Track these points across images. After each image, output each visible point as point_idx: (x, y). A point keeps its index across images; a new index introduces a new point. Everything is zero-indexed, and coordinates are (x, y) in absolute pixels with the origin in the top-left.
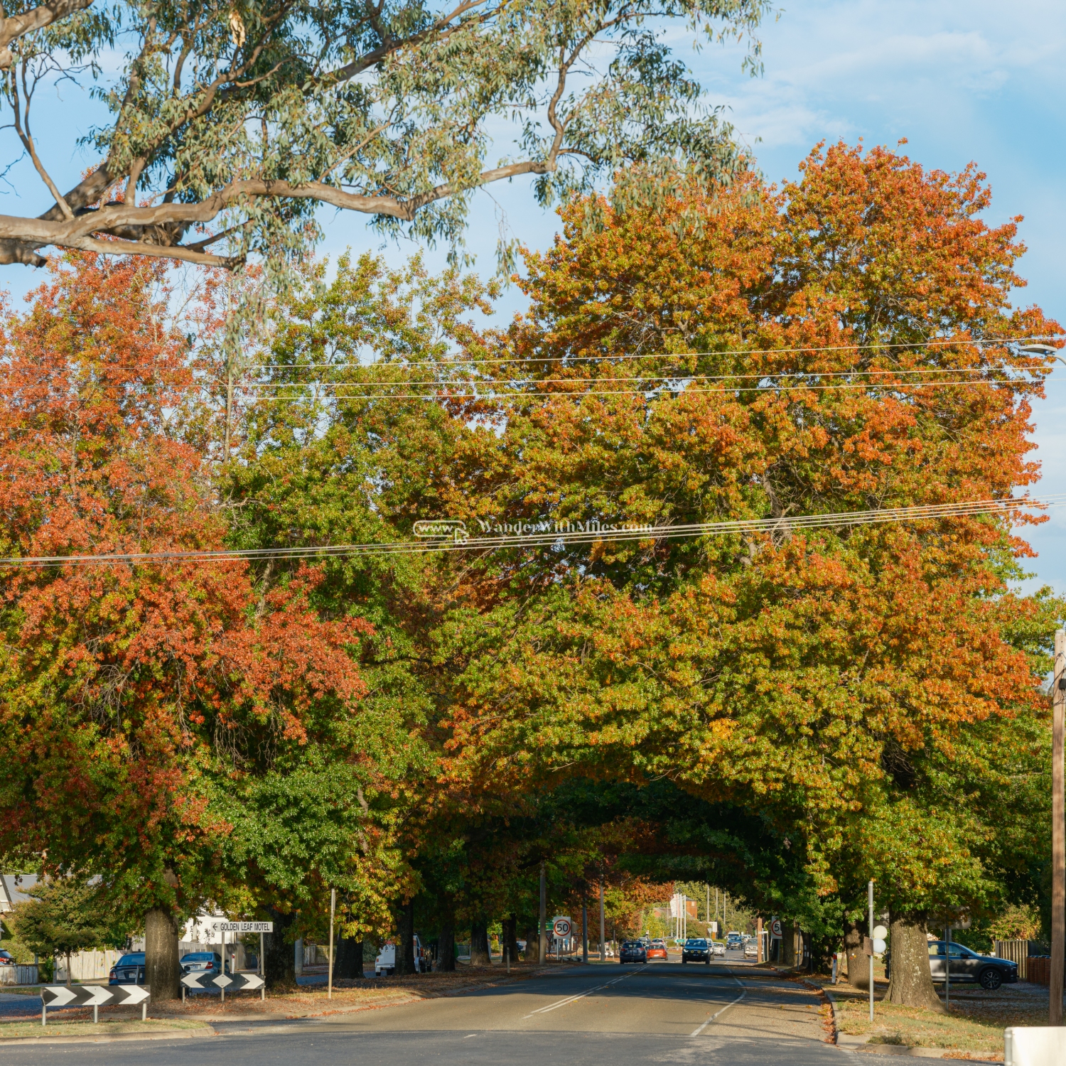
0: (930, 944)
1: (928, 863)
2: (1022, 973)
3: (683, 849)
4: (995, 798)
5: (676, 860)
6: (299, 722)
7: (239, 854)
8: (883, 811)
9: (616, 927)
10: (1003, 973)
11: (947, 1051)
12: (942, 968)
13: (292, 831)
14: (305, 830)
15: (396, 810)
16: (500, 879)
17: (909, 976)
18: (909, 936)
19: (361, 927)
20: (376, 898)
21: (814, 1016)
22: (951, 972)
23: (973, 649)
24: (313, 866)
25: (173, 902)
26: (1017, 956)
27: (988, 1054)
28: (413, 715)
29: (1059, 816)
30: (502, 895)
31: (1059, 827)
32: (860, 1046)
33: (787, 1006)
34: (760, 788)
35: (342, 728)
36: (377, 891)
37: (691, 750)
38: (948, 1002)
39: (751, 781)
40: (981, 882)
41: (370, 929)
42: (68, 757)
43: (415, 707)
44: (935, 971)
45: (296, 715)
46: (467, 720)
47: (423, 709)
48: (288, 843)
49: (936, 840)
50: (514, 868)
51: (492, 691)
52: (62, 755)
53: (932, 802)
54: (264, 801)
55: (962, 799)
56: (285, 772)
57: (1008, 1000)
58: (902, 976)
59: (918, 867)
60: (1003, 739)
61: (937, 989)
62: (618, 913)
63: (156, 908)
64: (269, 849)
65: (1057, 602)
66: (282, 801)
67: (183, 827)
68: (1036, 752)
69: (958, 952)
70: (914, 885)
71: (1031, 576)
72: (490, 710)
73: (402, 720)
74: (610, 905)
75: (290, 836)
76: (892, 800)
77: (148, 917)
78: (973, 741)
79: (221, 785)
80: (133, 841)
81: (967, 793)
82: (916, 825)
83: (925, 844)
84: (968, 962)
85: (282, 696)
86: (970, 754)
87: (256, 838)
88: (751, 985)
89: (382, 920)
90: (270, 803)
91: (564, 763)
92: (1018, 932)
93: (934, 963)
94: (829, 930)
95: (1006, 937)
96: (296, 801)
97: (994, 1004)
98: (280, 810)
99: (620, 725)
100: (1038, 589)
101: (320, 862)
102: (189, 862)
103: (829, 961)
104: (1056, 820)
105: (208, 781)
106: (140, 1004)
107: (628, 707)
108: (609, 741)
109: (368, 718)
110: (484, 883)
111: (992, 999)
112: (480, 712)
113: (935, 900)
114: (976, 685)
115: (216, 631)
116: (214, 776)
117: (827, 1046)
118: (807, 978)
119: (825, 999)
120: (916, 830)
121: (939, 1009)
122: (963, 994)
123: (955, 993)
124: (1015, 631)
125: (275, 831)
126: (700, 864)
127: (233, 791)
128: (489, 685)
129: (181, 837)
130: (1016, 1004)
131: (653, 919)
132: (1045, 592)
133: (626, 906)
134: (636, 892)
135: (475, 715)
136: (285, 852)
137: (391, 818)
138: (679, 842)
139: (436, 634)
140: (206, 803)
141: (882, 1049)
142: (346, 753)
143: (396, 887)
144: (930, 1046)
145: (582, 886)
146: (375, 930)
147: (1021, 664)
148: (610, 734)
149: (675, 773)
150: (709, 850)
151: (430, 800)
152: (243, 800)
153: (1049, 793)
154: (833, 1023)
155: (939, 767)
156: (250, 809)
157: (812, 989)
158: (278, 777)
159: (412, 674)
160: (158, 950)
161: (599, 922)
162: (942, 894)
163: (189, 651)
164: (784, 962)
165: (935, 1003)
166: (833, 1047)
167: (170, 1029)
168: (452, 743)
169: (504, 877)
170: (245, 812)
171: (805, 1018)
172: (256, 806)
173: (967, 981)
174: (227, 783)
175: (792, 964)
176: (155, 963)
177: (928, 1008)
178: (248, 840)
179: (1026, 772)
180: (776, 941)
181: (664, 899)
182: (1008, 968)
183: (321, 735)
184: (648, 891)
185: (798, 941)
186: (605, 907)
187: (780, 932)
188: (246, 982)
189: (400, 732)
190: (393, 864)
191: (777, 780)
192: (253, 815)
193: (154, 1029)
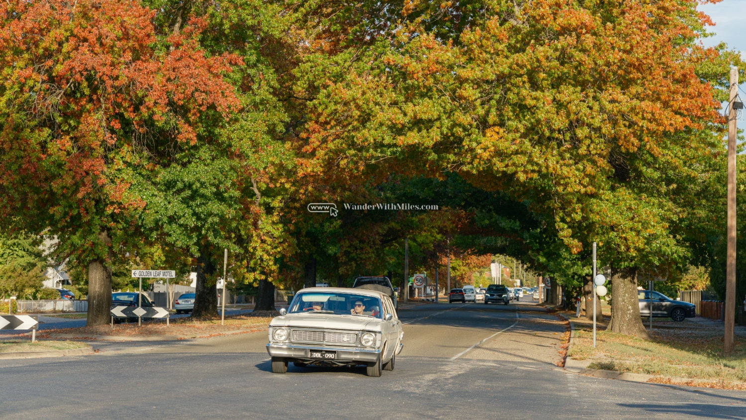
0: (639, 291)
1: (638, 233)
2: (698, 311)
3: (486, 231)
4: (686, 189)
5: (485, 240)
6: (190, 129)
7: (149, 222)
8: (608, 195)
9: (458, 281)
10: (685, 311)
11: (652, 376)
12: (648, 307)
13: (188, 207)
14: (197, 206)
15: (279, 198)
16: (368, 248)
17: (624, 314)
18: (623, 285)
19: (257, 277)
20: (266, 257)
21: (554, 341)
22: (653, 310)
23: (674, 80)
24: (203, 232)
25: (105, 256)
26: (694, 301)
27: (685, 380)
28: (274, 125)
29: (733, 200)
30: (370, 258)
31: (732, 208)
32: (582, 370)
33: (539, 333)
34: (522, 177)
35: (223, 133)
36: (267, 252)
37: (472, 150)
38: (651, 330)
39: (516, 172)
40: (674, 248)
41: (263, 277)
42: (25, 150)
43: (275, 120)
44: (642, 309)
45: (190, 124)
46: (319, 132)
47: (282, 122)
48: (184, 216)
49: (644, 216)
50: (378, 242)
51: (335, 112)
52: (20, 149)
53: (641, 190)
54: (169, 185)
55: (664, 189)
56: (184, 165)
57: (691, 329)
58: (620, 313)
59: (631, 235)
60: (693, 145)
61: (643, 321)
62: (458, 273)
63: (94, 260)
64: (172, 219)
65: (730, 54)
66: (180, 185)
67: (112, 203)
68: (715, 156)
69: (657, 298)
70: (628, 249)
71: (712, 34)
72: (335, 126)
73: (266, 128)
74: (454, 268)
75: (186, 210)
76: (613, 189)
77: (91, 267)
78: (671, 146)
79: (140, 174)
80: (75, 212)
81: (667, 185)
82: (630, 205)
83: (637, 219)
84: (664, 304)
85: (179, 109)
86: (671, 155)
87: (162, 211)
88: (523, 317)
89: (271, 272)
90: (174, 187)
91: (379, 157)
92: (693, 286)
93: (642, 305)
94: (575, 282)
95: (686, 289)
96: (190, 186)
97: (682, 332)
98: (179, 191)
99: (420, 130)
100: (717, 44)
101: (208, 229)
102: (118, 229)
103: (576, 303)
104: (729, 203)
105: (130, 171)
106: (30, 330)
107: (424, 117)
108: (410, 142)
109: (242, 127)
110: (359, 252)
111: (680, 328)
112: (328, 127)
113: (642, 260)
114: (676, 106)
115: (127, 60)
116: (135, 167)
117: (557, 369)
118: (561, 313)
119: (568, 328)
120: (630, 209)
121: (644, 336)
122: (661, 324)
123: (656, 324)
124: (701, 72)
125: (176, 206)
126: (500, 242)
127: (148, 178)
128: (333, 108)
129: (109, 211)
130: (697, 332)
131: (484, 278)
132: (721, 46)
133: (463, 269)
134: (469, 261)
135: (325, 129)
136: (181, 221)
137: (276, 203)
138: (482, 226)
139: (295, 71)
140: (129, 185)
141: (598, 374)
142: (226, 151)
143: (279, 249)
144: (638, 372)
145: (434, 256)
146: (266, 279)
147: (707, 91)
148: (413, 138)
149: (458, 166)
150: (502, 232)
151: (302, 191)
152: (154, 184)
153: (725, 185)
154: (567, 349)
155: (648, 164)
156: (160, 190)
157: (563, 320)
158: (179, 168)
159: (274, 96)
160: (97, 289)
161: (447, 279)
162: (646, 256)
163: (107, 72)
164: (552, 303)
165: (641, 331)
166: (561, 370)
167: (50, 350)
168: (308, 148)
169: (371, 247)
170: (156, 193)
171: (548, 342)
172: (163, 188)
173: (663, 316)
174: (144, 173)
175: (556, 304)
176: (94, 298)
177: (638, 336)
178: (157, 212)
179: (708, 171)
180: (547, 290)
181: (486, 266)
182: (690, 307)
183: (209, 139)
184: (476, 261)
185: (559, 290)
186: (451, 270)
187: (550, 285)
188: (156, 312)
189: (265, 136)
190: (277, 234)
191: (533, 171)
192: (162, 194)
193: (37, 350)
